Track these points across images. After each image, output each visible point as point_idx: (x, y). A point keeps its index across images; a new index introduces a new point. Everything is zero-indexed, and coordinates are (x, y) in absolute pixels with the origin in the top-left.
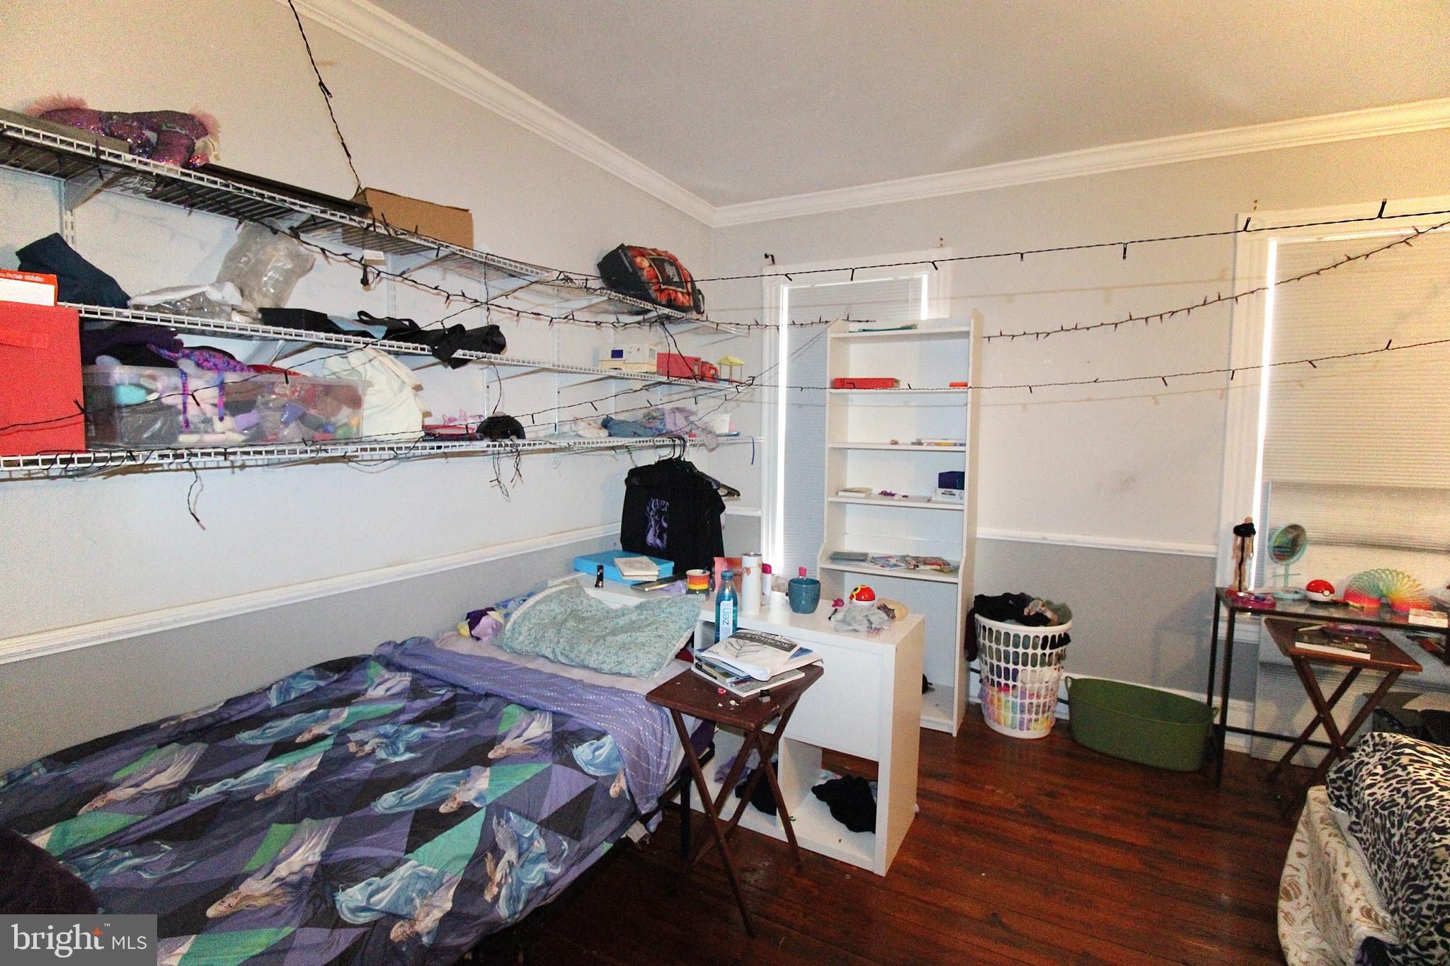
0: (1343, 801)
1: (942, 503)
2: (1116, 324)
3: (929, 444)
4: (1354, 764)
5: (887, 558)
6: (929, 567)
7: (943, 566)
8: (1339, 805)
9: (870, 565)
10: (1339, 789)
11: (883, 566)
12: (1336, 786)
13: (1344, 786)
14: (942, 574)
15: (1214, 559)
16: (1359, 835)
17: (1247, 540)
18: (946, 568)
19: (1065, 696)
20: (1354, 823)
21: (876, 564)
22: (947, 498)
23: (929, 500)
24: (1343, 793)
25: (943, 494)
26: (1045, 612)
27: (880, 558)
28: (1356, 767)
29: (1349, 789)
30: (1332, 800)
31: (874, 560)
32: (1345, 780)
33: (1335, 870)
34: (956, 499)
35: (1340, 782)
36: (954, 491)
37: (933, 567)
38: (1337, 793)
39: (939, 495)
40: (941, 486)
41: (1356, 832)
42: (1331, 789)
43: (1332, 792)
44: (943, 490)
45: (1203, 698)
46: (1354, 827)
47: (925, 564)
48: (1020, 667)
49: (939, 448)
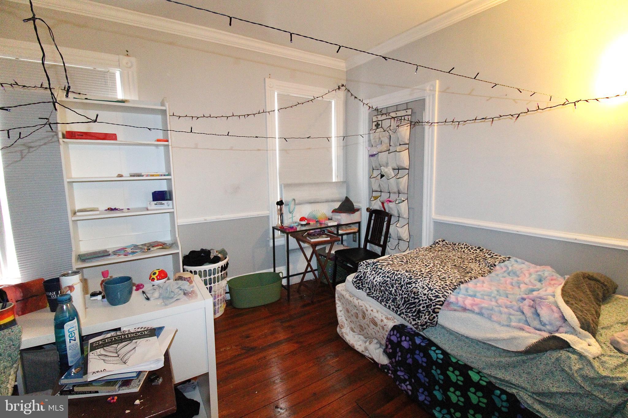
0: (360, 287)
1: (157, 210)
2: (228, 117)
3: (147, 176)
4: (362, 273)
5: (123, 249)
6: (155, 248)
7: (163, 246)
8: (359, 289)
9: (115, 257)
10: (359, 283)
11: (125, 255)
12: (357, 283)
13: (360, 282)
14: (163, 250)
15: (268, 216)
16: (372, 295)
17: (282, 206)
18: (165, 246)
19: (228, 291)
20: (369, 292)
21: (119, 255)
22: (159, 207)
23: (147, 210)
24: (360, 284)
25: (155, 204)
26: (218, 255)
27: (119, 250)
28: (364, 274)
29: (362, 282)
30: (357, 288)
31: (115, 253)
32: (360, 280)
33: (367, 310)
34: (165, 206)
35: (358, 281)
36: (163, 202)
37: (158, 247)
38: (358, 285)
39: (153, 206)
40: (154, 200)
41: (370, 295)
42: (355, 285)
43: (356, 285)
44: (155, 202)
45: (272, 270)
46: (369, 294)
47: (153, 247)
48: (212, 285)
49: (152, 177)
